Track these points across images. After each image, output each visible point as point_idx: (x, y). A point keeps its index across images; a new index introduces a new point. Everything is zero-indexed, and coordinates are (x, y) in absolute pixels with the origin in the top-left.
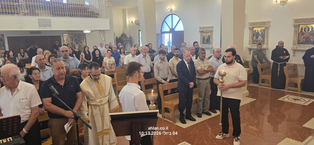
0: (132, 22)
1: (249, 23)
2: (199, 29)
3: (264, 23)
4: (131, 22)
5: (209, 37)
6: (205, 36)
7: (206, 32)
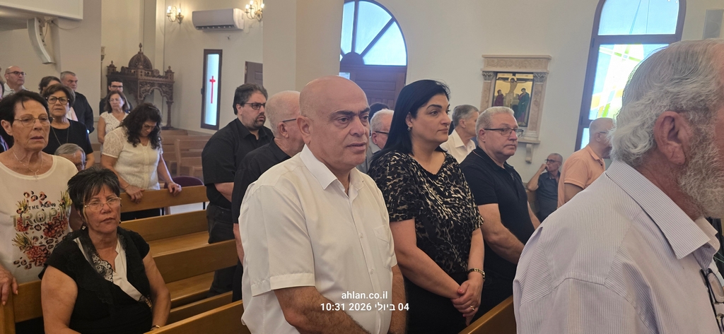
0: (180, 18)
4: (173, 17)
5: (526, 98)
6: (504, 93)
7: (510, 76)
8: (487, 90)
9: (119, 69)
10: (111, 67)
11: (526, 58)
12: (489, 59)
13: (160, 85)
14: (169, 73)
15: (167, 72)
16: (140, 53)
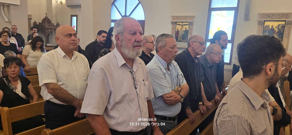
1: (259, 14)
2: (170, 20)
3: (286, 15)
4: (59, 3)
5: (187, 32)
6: (179, 30)
7: (181, 23)
8: (173, 28)
9: (38, 24)
10: (35, 23)
11: (186, 17)
12: (173, 17)
13: (54, 29)
15: (57, 24)
16: (46, 17)
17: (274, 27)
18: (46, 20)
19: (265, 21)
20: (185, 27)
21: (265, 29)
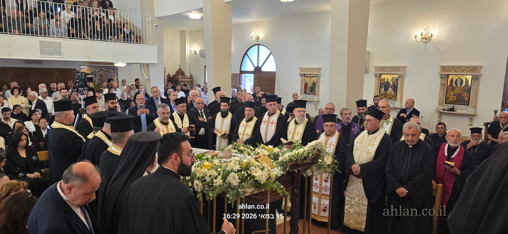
0: (195, 52)
1: (375, 67)
2: (298, 72)
3: (397, 69)
4: (193, 52)
5: (314, 84)
6: (307, 82)
7: (309, 75)
8: (302, 81)
9: (171, 76)
10: (169, 75)
11: (313, 69)
12: (302, 69)
13: (188, 82)
14: (191, 76)
15: (190, 76)
16: (180, 69)
17: (389, 80)
18: (180, 72)
19: (381, 74)
20: (313, 79)
21: (381, 82)
